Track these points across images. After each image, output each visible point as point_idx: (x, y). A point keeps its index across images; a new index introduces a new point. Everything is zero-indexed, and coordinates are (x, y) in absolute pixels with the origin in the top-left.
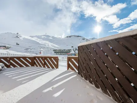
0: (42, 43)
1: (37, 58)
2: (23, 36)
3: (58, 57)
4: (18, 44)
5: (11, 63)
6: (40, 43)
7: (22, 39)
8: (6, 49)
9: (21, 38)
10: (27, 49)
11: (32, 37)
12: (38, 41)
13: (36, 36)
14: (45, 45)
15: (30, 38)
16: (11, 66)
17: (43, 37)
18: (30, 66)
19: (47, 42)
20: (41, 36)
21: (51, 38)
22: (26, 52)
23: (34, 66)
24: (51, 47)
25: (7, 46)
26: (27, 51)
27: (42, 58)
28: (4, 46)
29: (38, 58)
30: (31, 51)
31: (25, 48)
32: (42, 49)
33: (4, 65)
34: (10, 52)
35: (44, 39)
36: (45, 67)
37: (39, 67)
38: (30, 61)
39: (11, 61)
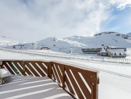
2: (58, 39)
6: (70, 43)
9: (56, 41)
10: (60, 49)
11: (64, 39)
13: (67, 38)
14: (74, 45)
15: (62, 40)
16: (26, 73)
17: (72, 38)
18: (47, 75)
19: (76, 42)
25: (48, 47)
32: (71, 49)
39: (26, 66)
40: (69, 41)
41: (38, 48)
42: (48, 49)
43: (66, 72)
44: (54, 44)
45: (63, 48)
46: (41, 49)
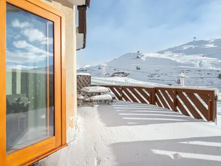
0: (183, 62)
1: (159, 91)
2: (146, 55)
3: (213, 92)
4: (139, 69)
5: (123, 94)
6: (178, 61)
7: (145, 59)
8: (125, 76)
9: (142, 58)
10: (152, 76)
11: (162, 52)
12: (173, 59)
13: (170, 50)
14: (192, 65)
15: (157, 55)
16: (123, 99)
17: (185, 48)
18: (148, 103)
19: (198, 57)
20: (181, 46)
21: (212, 46)
22: (150, 80)
23: (154, 104)
24: (211, 68)
25: (125, 72)
26: (151, 78)
27: (170, 90)
28: (122, 73)
29: (163, 90)
30: (158, 78)
31: (148, 74)
32: (182, 75)
33: (114, 96)
34: (128, 80)
35: (189, 52)
36: (176, 111)
37: (164, 107)
38: (148, 95)
39: (123, 91)
40: (176, 55)
41: (107, 75)
42: (125, 75)
43: (178, 97)
44: (137, 65)
45: (160, 73)
46: (112, 76)
